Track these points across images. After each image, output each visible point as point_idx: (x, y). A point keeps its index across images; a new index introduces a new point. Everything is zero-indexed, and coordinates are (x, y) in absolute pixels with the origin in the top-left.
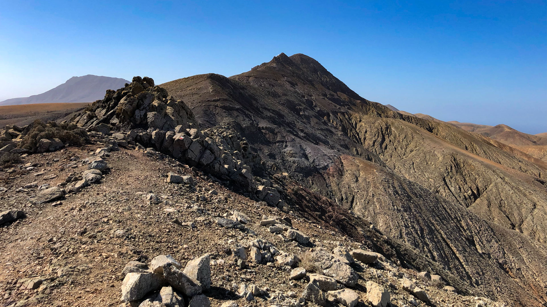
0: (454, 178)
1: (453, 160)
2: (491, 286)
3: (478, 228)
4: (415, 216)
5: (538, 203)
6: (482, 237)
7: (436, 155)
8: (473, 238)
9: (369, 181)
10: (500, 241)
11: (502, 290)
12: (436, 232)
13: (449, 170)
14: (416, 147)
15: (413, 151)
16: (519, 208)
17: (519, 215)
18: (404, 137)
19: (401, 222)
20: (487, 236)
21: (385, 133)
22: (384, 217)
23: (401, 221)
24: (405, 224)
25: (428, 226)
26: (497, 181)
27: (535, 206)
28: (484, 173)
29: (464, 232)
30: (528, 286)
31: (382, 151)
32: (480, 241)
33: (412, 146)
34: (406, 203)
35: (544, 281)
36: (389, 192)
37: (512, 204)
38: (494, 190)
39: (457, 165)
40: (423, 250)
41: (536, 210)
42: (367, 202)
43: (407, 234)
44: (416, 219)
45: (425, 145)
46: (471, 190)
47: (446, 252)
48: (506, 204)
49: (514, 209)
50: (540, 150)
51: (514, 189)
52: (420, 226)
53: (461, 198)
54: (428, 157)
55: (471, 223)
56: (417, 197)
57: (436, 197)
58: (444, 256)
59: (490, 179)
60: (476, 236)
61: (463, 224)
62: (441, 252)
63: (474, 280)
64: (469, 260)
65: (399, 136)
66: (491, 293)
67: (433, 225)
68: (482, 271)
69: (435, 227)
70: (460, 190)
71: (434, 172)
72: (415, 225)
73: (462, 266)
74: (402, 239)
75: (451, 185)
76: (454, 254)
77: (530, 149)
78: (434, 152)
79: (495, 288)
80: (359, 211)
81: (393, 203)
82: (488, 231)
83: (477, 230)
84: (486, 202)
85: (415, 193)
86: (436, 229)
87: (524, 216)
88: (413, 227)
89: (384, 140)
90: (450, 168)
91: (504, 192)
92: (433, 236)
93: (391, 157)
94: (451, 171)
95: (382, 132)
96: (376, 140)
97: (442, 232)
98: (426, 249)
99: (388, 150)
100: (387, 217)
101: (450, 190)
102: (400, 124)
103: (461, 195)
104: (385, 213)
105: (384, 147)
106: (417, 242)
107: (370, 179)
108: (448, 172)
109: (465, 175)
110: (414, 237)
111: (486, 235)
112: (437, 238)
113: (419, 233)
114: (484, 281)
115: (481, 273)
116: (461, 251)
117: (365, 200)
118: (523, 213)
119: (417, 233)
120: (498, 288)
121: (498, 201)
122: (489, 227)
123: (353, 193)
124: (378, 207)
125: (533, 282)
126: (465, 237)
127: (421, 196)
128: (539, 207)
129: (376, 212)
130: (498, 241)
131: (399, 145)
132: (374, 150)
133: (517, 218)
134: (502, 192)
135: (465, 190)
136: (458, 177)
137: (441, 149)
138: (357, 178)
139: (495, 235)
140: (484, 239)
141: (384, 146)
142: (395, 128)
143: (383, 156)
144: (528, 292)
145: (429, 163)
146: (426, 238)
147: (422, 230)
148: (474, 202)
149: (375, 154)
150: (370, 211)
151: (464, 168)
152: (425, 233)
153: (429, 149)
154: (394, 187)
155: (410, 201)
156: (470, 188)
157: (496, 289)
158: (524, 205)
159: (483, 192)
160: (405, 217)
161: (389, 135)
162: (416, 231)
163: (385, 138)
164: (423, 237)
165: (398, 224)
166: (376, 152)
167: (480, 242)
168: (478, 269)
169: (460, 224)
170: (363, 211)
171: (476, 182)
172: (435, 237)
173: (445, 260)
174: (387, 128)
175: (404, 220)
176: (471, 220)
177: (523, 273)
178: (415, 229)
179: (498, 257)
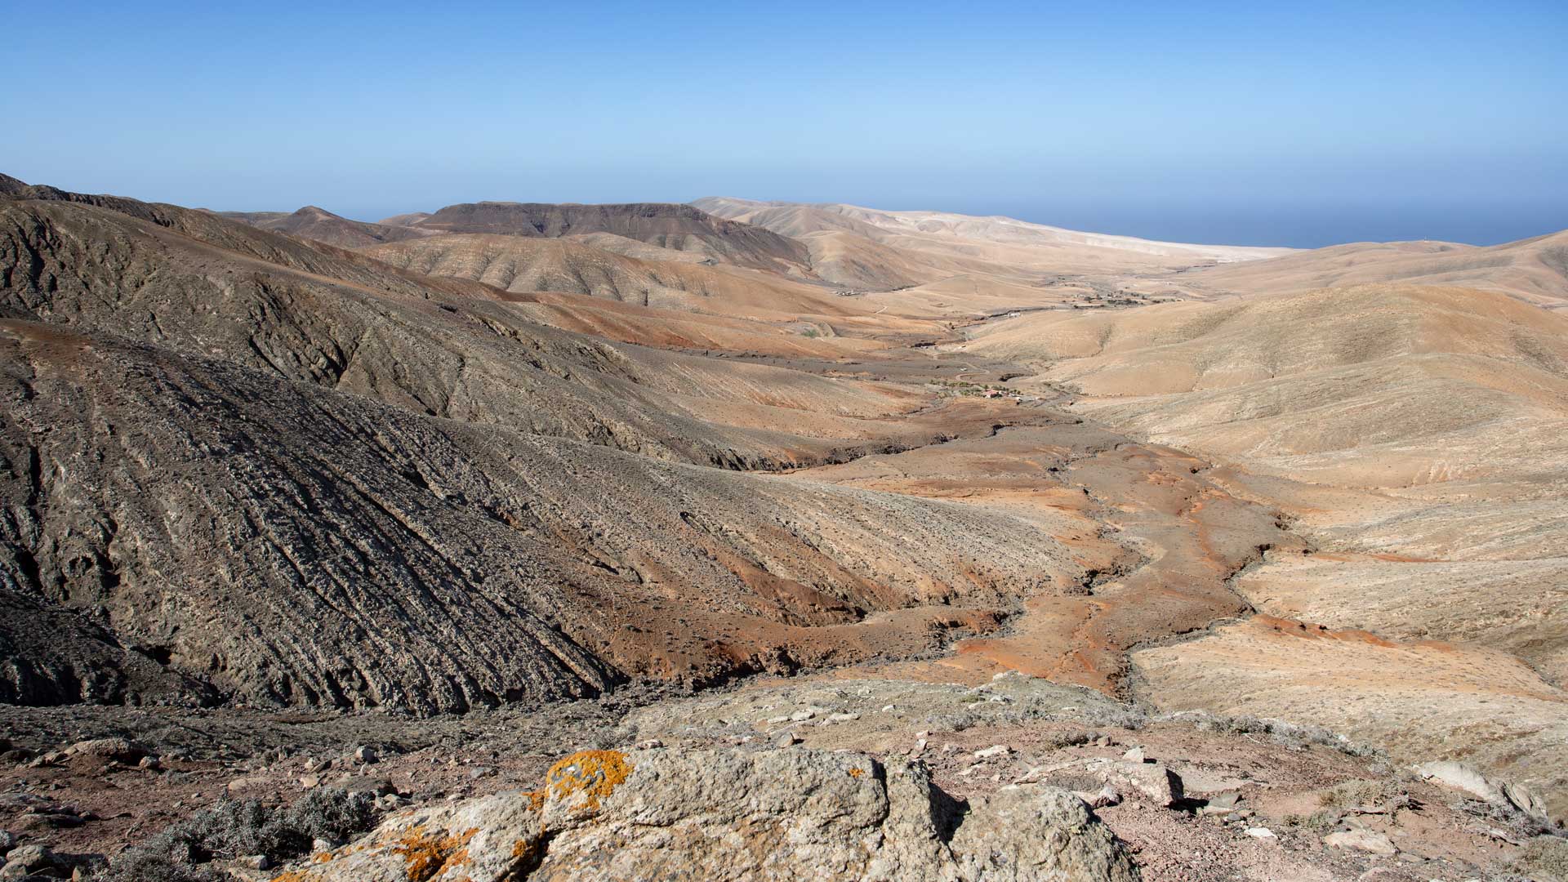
0: (275, 335)
1: (261, 291)
2: (504, 570)
3: (418, 442)
4: (270, 457)
5: (467, 354)
6: (431, 458)
7: (214, 285)
8: (415, 467)
9: (80, 385)
10: (469, 457)
11: (528, 569)
12: (338, 483)
13: (259, 318)
14: (149, 272)
15: (143, 283)
16: (433, 373)
17: (437, 387)
18: (104, 248)
19: (239, 486)
20: (441, 453)
21: (39, 244)
22: (177, 488)
23: (236, 482)
24: (252, 490)
25: (314, 474)
26: (376, 323)
27: (462, 360)
28: (343, 309)
29: (392, 461)
30: (552, 537)
31: (44, 297)
32: (433, 470)
33: (135, 269)
34: (228, 427)
35: (577, 514)
36: (164, 405)
37: (419, 367)
38: (375, 345)
39: (276, 301)
40: (331, 546)
41: (467, 369)
42: (95, 457)
43: (270, 516)
44: (275, 463)
45: (174, 263)
46: (325, 355)
47: (386, 529)
48: (408, 371)
49: (425, 378)
50: (401, 250)
51: (414, 333)
52: (295, 481)
53: (306, 378)
54: (191, 292)
55: (399, 433)
56: (248, 401)
57: (294, 388)
58: (384, 540)
59: (361, 321)
60: (420, 462)
61: (383, 440)
62: (372, 533)
63: (469, 572)
64: (440, 527)
65: (87, 248)
66: (511, 587)
67: (325, 467)
68: (474, 544)
69: (330, 470)
70: (300, 362)
71: (220, 330)
72: (281, 482)
73: (431, 548)
74: (259, 535)
75: (272, 352)
76: (402, 525)
77: (381, 252)
78: (205, 278)
79: (514, 574)
80: (73, 492)
81: (191, 437)
82: (438, 440)
83: (418, 447)
84: (364, 376)
85: (239, 391)
86: (335, 475)
87: (447, 386)
88: (280, 491)
89: (38, 265)
90: (258, 312)
91: (397, 344)
92: (336, 496)
93: (79, 309)
94: (264, 319)
95: (27, 242)
96: (11, 269)
97: (354, 477)
98: (336, 542)
99: (60, 291)
100: (189, 484)
101: (272, 365)
102: (81, 215)
103: (304, 371)
104: (175, 475)
105: (45, 285)
106: (306, 529)
107: (81, 376)
108: (258, 324)
109: (301, 322)
110: (293, 518)
111: (438, 451)
112: (347, 499)
113: (302, 503)
114: (488, 564)
115: (475, 549)
116: (414, 511)
117: (86, 453)
118: (445, 381)
119: (296, 504)
120: (520, 569)
121: (390, 367)
122: (437, 430)
123: (30, 440)
124: (142, 461)
125: (558, 524)
126: (400, 473)
127: (256, 396)
128: (470, 362)
129: (142, 478)
130: (465, 457)
131: (94, 272)
132: (12, 298)
133: (436, 395)
134: (392, 345)
135: (310, 359)
136: (286, 330)
137: (223, 267)
138: (28, 387)
139: (455, 446)
140: (437, 462)
141: (44, 280)
142: (68, 225)
143: (51, 310)
144: (559, 550)
145: (200, 307)
146: (322, 509)
147: (304, 490)
148: (338, 381)
149: (20, 307)
150: (120, 480)
151: (294, 305)
152: (314, 496)
153: (189, 273)
154: (176, 388)
155: (238, 417)
156: (321, 350)
157: (517, 572)
158: (443, 364)
159: (353, 354)
160: (243, 468)
161: (52, 249)
162: (290, 498)
163: (43, 257)
164: (314, 509)
165: (232, 495)
166: (22, 301)
167: (433, 474)
168: (465, 542)
169: (377, 443)
170: (92, 489)
171: (331, 333)
172: (342, 498)
173: (390, 552)
174: (41, 230)
175: (246, 478)
176: (396, 423)
177: (535, 513)
178: (285, 494)
179: (479, 494)
